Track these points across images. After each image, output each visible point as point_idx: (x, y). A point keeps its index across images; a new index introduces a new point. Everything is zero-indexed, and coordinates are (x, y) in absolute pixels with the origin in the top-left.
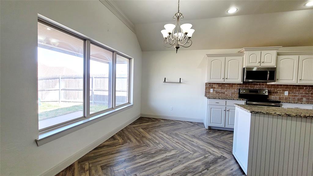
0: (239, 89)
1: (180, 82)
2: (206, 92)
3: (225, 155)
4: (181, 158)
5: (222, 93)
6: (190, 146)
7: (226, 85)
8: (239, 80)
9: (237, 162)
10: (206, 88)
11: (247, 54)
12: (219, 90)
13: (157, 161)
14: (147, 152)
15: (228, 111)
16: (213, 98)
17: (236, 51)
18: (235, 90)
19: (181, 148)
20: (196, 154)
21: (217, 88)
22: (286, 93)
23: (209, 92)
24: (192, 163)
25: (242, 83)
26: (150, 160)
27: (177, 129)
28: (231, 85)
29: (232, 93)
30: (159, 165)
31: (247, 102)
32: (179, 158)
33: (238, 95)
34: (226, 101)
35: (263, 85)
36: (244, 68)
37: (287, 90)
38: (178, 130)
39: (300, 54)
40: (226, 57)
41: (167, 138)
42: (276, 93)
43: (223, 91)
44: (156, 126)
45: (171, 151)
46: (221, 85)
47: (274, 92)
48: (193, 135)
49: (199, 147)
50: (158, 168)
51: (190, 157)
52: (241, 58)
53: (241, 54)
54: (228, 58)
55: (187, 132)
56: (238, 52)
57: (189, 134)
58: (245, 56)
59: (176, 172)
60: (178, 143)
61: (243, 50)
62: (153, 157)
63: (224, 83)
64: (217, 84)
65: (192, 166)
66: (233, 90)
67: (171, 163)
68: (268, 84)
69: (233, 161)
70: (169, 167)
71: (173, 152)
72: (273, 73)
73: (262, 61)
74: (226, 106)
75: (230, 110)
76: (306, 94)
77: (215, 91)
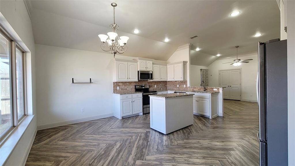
0: (135, 86)
1: (90, 82)
2: (114, 90)
3: (148, 130)
4: (128, 144)
5: (125, 89)
6: (124, 134)
8: (136, 80)
9: (156, 131)
10: (114, 86)
11: (139, 62)
13: (115, 156)
14: (97, 156)
16: (124, 94)
17: (131, 58)
18: (132, 87)
19: (120, 139)
20: (134, 137)
21: (122, 86)
23: (116, 90)
24: (137, 144)
25: (138, 81)
26: (109, 159)
27: (99, 127)
28: (130, 83)
29: (131, 89)
30: (120, 157)
31: (143, 94)
32: (127, 145)
33: (135, 90)
34: (132, 95)
35: (146, 82)
36: (138, 71)
37: (156, 85)
38: (101, 128)
39: (161, 65)
41: (100, 137)
43: (126, 87)
44: (74, 133)
45: (115, 144)
46: (124, 83)
47: (151, 86)
48: (117, 126)
49: (130, 133)
50: (122, 159)
51: (132, 140)
52: (136, 64)
53: (135, 61)
55: (111, 127)
56: (133, 59)
57: (113, 127)
58: (138, 63)
59: (135, 154)
60: (114, 136)
61: (137, 58)
62: (108, 156)
63: (128, 81)
64: (121, 82)
65: (140, 145)
67: (126, 151)
68: (148, 81)
69: (154, 132)
70: (127, 154)
71: (118, 145)
72: (152, 74)
73: (147, 67)
74: (132, 98)
75: (135, 101)
76: (162, 86)
77: (121, 88)
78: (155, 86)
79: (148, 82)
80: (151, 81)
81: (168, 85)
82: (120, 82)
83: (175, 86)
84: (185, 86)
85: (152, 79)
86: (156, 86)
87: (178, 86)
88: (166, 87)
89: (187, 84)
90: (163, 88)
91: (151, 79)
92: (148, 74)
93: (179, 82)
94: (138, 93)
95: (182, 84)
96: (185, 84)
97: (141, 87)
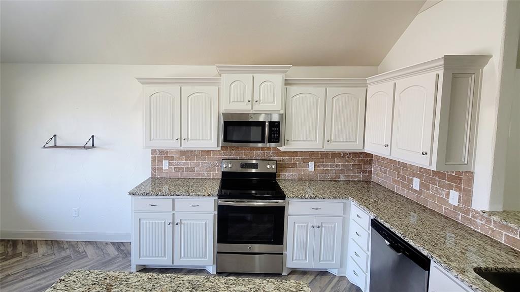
1: (93, 145)
2: (153, 169)
5: (187, 169)
7: (197, 151)
8: (214, 144)
10: (154, 159)
12: (182, 162)
15: (178, 224)
16: (143, 194)
22: (311, 166)
23: (160, 169)
29: (209, 170)
34: (173, 200)
37: (312, 160)
39: (329, 84)
40: (184, 88)
42: (294, 166)
43: (191, 164)
47: (290, 164)
52: (213, 88)
54: (187, 89)
58: (221, 85)
72: (277, 125)
73: (256, 99)
74: (174, 212)
75: (183, 222)
76: (345, 166)
77: (174, 166)
78: (306, 167)
81: (374, 168)
83: (405, 178)
84: (454, 197)
85: (277, 141)
86: (311, 164)
87: (416, 183)
88: (365, 172)
89: (468, 194)
90: (347, 176)
91: (270, 141)
94: (198, 197)
95: (436, 180)
96: (460, 191)
97: (243, 166)
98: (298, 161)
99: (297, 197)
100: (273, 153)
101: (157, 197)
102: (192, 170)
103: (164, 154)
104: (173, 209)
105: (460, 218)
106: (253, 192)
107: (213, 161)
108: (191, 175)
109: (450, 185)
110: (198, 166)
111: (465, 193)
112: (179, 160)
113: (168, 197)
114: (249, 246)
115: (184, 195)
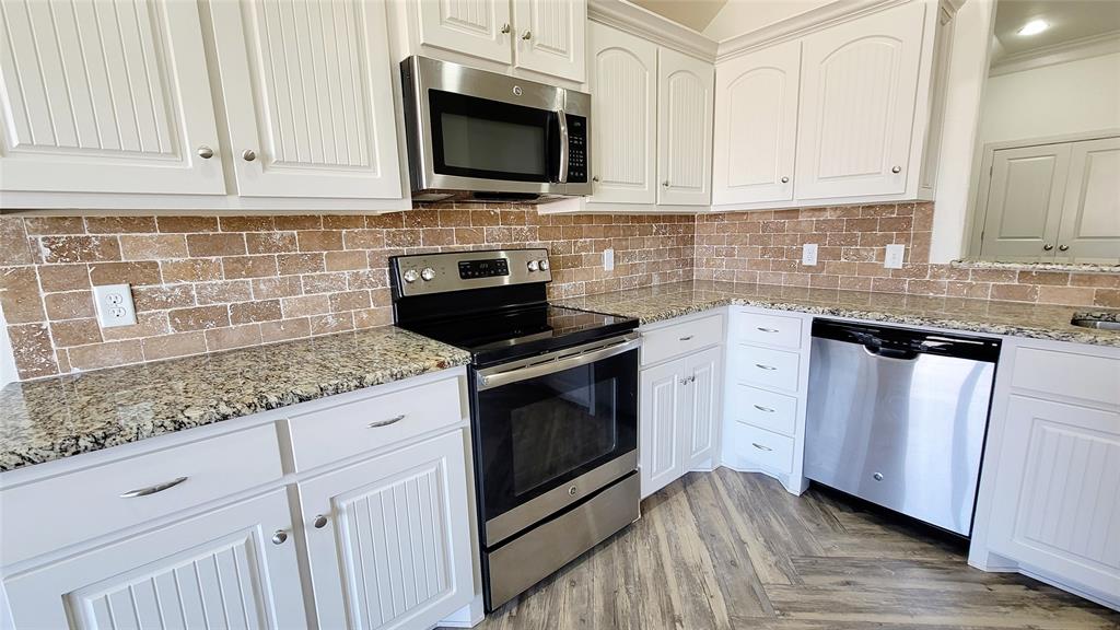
0: (393, 261)
5: (245, 312)
7: (277, 233)
12: (213, 285)
15: (321, 523)
21: (176, 272)
22: (608, 260)
25: (407, 205)
28: (321, 227)
29: (344, 302)
33: (387, 312)
34: (281, 428)
35: (520, 219)
37: (609, 245)
42: (577, 262)
43: (256, 289)
47: (568, 259)
64: (171, 222)
66: (347, 274)
68: (543, 210)
72: (579, 126)
73: (520, 28)
74: (291, 479)
75: (344, 505)
76: (659, 253)
77: (165, 305)
78: (599, 261)
79: (538, 219)
80: (575, 205)
81: (700, 251)
82: (140, 222)
83: (780, 252)
84: (895, 255)
85: (583, 179)
86: (608, 254)
87: (810, 254)
88: (685, 264)
89: (924, 242)
90: (663, 275)
91: (570, 179)
92: (541, 120)
93: (828, 215)
94: (401, 384)
95: (855, 236)
96: (907, 241)
97: (470, 269)
98: (584, 248)
99: (659, 318)
100: (530, 230)
101: (183, 435)
102: (269, 311)
103: (90, 256)
104: (287, 467)
105: (906, 286)
106: (512, 342)
107: (353, 266)
108: (263, 333)
109: (886, 236)
110: (293, 293)
111: (918, 242)
112: (193, 276)
113: (251, 420)
114: (569, 486)
115: (337, 392)
